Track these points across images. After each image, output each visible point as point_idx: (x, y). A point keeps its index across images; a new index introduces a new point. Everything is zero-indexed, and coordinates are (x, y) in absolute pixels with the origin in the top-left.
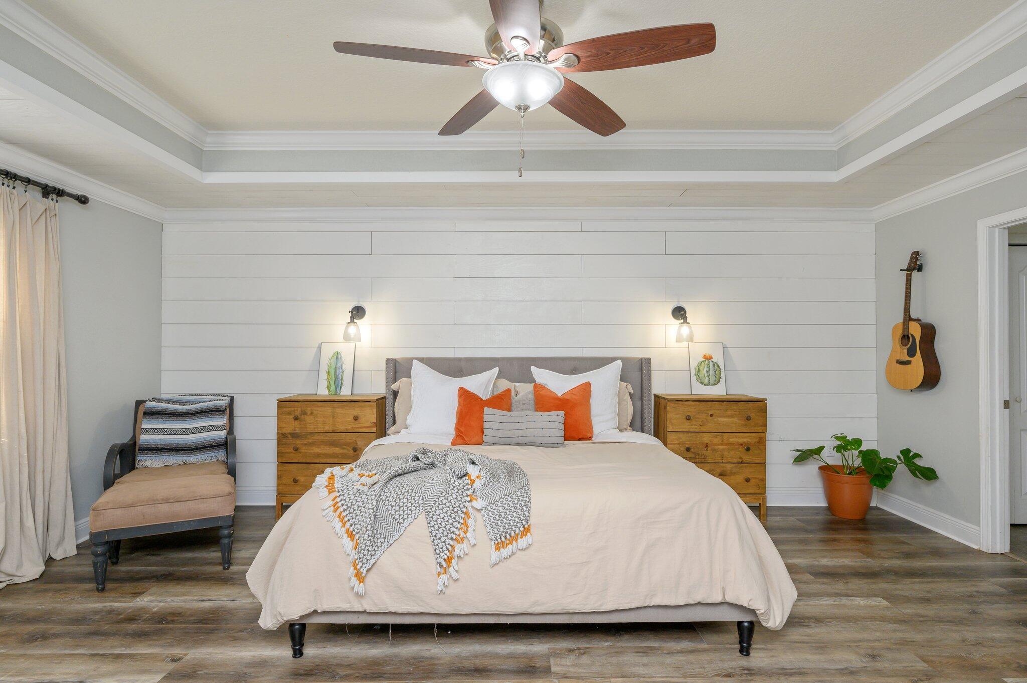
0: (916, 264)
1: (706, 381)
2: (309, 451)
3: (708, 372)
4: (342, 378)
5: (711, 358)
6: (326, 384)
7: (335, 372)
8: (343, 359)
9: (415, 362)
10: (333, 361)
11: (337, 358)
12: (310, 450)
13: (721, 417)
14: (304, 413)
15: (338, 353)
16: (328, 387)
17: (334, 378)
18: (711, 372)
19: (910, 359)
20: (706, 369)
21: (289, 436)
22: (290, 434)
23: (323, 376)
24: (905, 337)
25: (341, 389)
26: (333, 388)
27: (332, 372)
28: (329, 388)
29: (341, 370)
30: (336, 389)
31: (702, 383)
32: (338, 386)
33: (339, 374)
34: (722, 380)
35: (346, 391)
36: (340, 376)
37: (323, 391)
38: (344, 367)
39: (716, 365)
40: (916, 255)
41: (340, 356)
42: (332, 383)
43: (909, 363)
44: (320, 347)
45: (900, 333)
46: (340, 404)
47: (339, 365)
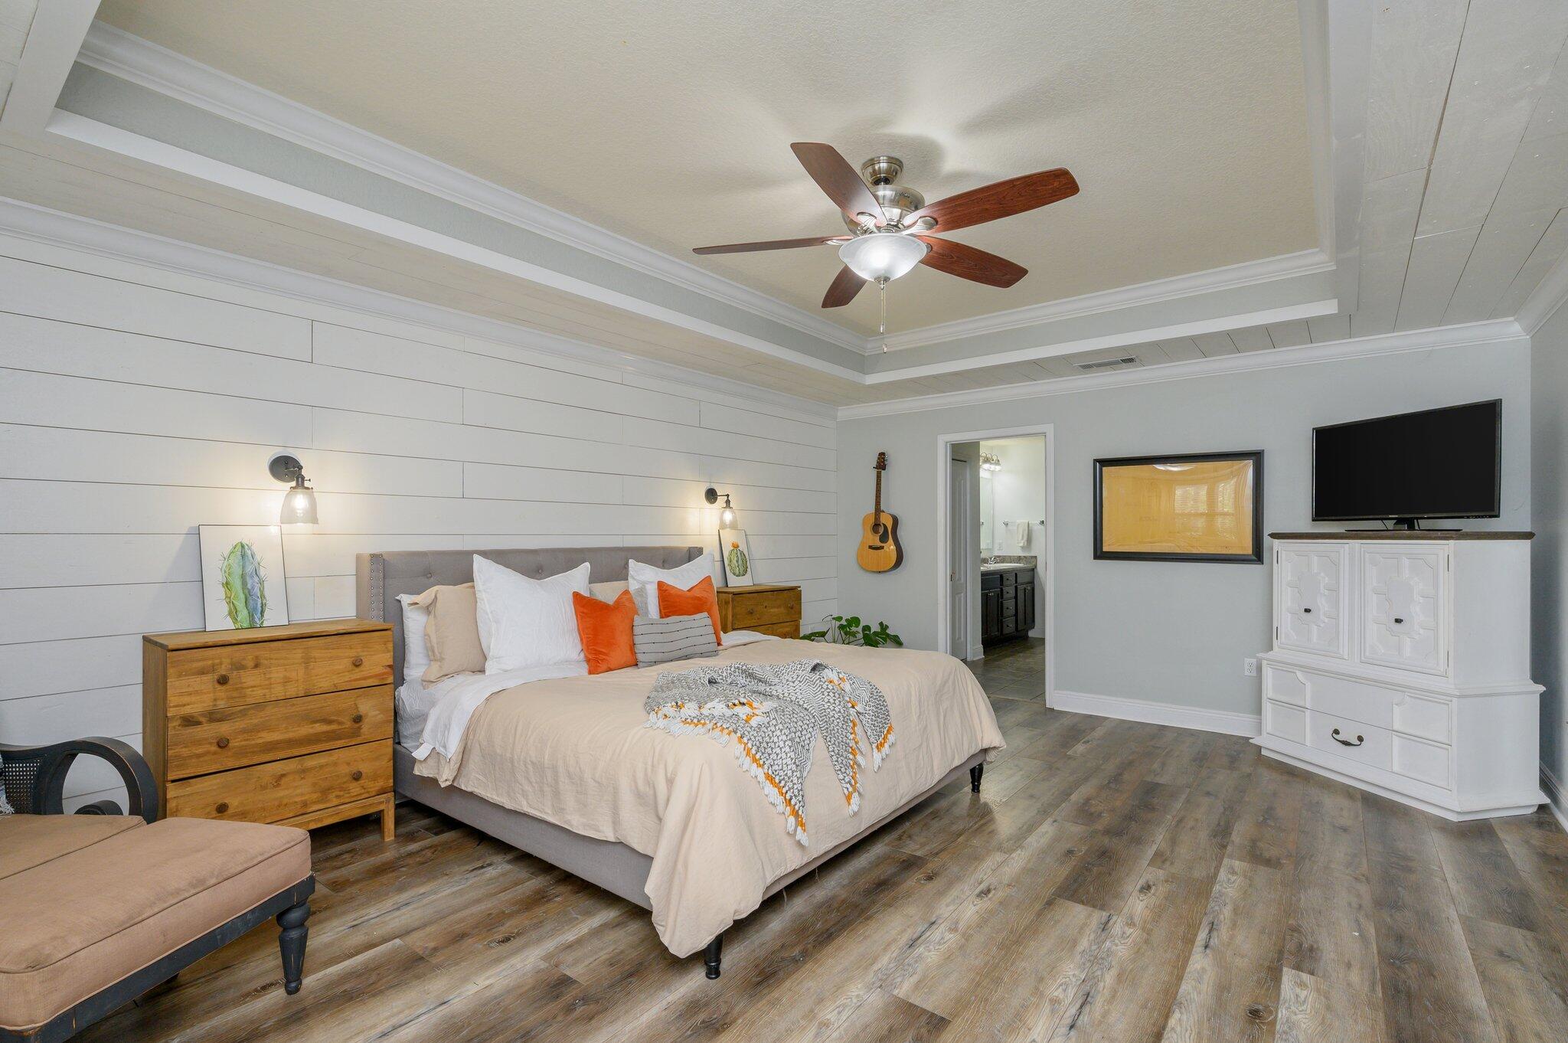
0: (882, 463)
1: (737, 573)
2: (253, 742)
3: (737, 561)
4: (263, 596)
5: (738, 546)
6: (225, 609)
7: (244, 584)
8: (258, 557)
9: (476, 557)
10: (236, 561)
11: (243, 556)
12: (253, 739)
13: (772, 608)
14: (239, 667)
15: (243, 546)
16: (230, 613)
17: (242, 596)
18: (740, 562)
19: (882, 545)
20: (735, 559)
21: (202, 719)
22: (203, 715)
23: (215, 593)
24: (876, 526)
25: (262, 616)
26: (243, 615)
27: (237, 584)
28: (233, 614)
29: (256, 579)
30: (251, 616)
31: (734, 574)
32: (255, 609)
33: (253, 588)
34: (749, 570)
35: (275, 618)
36: (257, 591)
37: (219, 621)
38: (262, 572)
39: (742, 553)
40: (882, 455)
41: (249, 552)
42: (240, 605)
43: (882, 548)
44: (196, 533)
45: (872, 521)
46: (322, 641)
47: (249, 569)
